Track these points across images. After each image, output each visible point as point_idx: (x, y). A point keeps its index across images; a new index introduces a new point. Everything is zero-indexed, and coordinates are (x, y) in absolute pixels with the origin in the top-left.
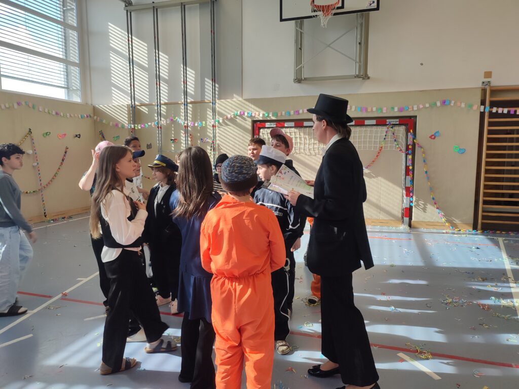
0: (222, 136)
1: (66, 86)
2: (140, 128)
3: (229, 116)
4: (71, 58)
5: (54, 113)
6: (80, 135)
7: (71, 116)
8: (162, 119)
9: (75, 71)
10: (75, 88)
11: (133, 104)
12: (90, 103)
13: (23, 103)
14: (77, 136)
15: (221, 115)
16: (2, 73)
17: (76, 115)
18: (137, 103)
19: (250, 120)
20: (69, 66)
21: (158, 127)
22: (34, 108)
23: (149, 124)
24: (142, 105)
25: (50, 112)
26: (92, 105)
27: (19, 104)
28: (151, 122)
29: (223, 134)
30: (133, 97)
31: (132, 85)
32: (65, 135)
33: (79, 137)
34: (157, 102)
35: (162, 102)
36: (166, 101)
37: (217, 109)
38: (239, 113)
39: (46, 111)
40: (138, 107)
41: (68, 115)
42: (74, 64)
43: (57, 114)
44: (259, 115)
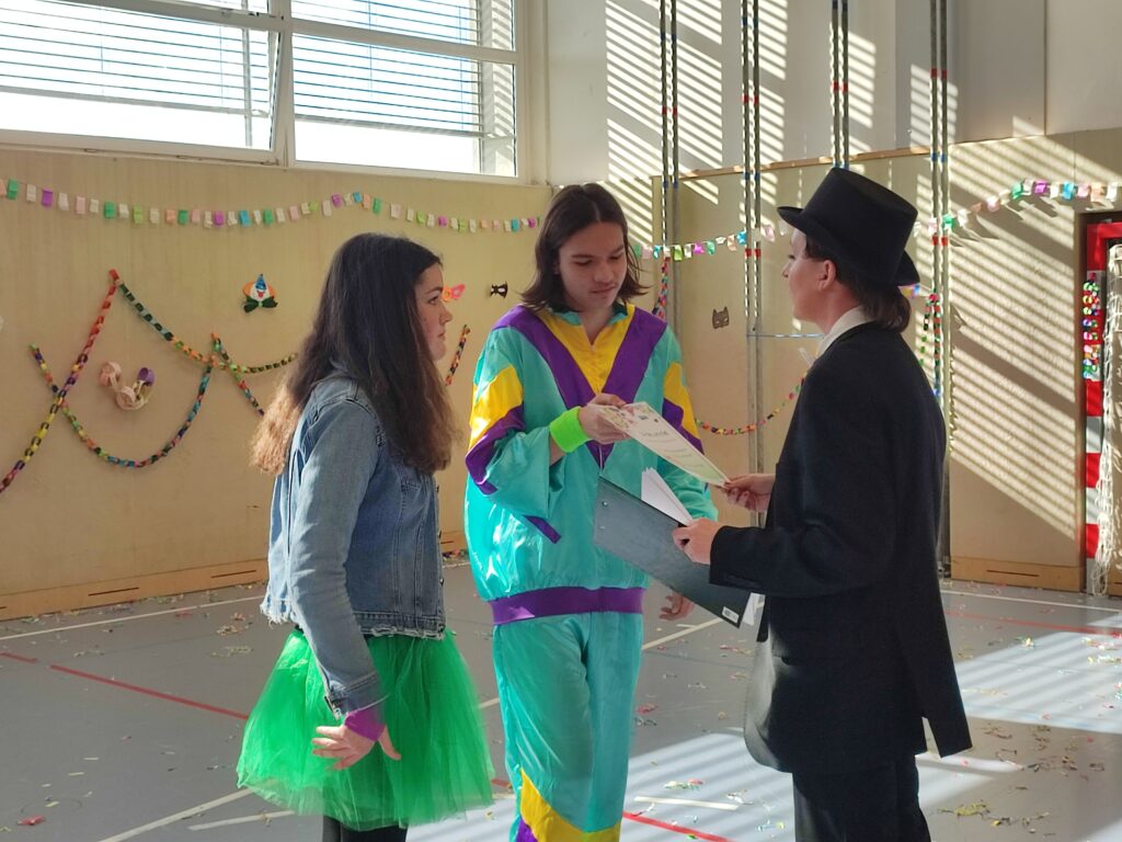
0: (964, 277)
1: (476, 129)
2: (688, 255)
3: (992, 201)
4: (495, 36)
5: (432, 222)
6: (505, 287)
7: (480, 226)
8: (764, 220)
9: (502, 76)
10: (501, 134)
11: (671, 171)
12: (543, 178)
13: (348, 198)
14: (496, 289)
15: (964, 198)
16: (298, 110)
17: (496, 223)
18: (684, 170)
19: (1070, 213)
20: (487, 65)
21: (748, 252)
22: (375, 210)
23: (720, 240)
24: (702, 173)
25: (421, 219)
26: (548, 184)
27: (336, 201)
28: (726, 236)
29: (971, 268)
30: (670, 150)
31: (670, 111)
32: (461, 288)
33: (504, 294)
34: (747, 165)
35: (764, 161)
36: (779, 158)
37: (951, 177)
38: (1027, 188)
39: (411, 216)
40: (688, 183)
41: (473, 223)
42: (501, 56)
43: (440, 222)
44: (1104, 192)
